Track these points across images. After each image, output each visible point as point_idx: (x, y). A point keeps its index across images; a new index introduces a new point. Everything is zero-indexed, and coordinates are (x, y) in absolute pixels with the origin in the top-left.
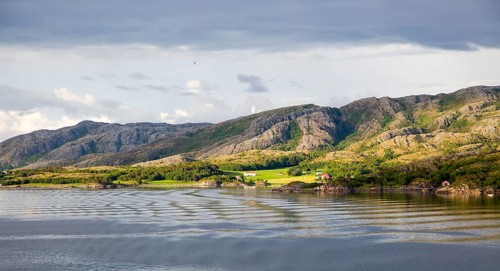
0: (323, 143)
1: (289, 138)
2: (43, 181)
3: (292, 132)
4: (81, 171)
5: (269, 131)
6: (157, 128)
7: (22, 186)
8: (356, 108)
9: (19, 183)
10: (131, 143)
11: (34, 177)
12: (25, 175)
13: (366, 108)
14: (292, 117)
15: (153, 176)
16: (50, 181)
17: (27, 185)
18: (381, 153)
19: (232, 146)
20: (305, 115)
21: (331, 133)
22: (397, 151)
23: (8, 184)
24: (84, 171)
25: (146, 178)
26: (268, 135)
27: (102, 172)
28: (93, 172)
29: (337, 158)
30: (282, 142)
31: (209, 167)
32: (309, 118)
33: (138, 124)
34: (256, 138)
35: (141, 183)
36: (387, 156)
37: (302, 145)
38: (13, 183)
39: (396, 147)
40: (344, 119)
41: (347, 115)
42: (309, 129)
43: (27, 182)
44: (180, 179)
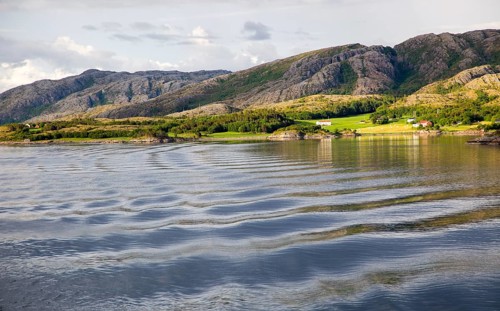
0: (382, 86)
1: (342, 81)
2: (78, 135)
3: (345, 74)
4: (120, 123)
5: (320, 74)
6: (170, 76)
7: (55, 141)
8: (413, 46)
9: (50, 137)
10: (143, 93)
11: (67, 130)
12: (54, 128)
13: (426, 47)
14: (342, 59)
15: (213, 127)
16: (86, 135)
17: (61, 140)
18: (472, 96)
19: (278, 92)
20: (357, 55)
21: (390, 75)
22: (491, 93)
23: (38, 139)
24: (124, 123)
25: (205, 130)
26: (318, 79)
27: (146, 123)
28: (134, 123)
29: (422, 102)
30: (335, 87)
31: (279, 116)
32: (362, 58)
33: (148, 72)
34: (304, 83)
35: (200, 135)
36: (481, 98)
37: (359, 89)
38: (43, 138)
39: (489, 88)
40: (400, 59)
41: (403, 54)
42: (364, 71)
43: (59, 136)
44: (246, 130)
